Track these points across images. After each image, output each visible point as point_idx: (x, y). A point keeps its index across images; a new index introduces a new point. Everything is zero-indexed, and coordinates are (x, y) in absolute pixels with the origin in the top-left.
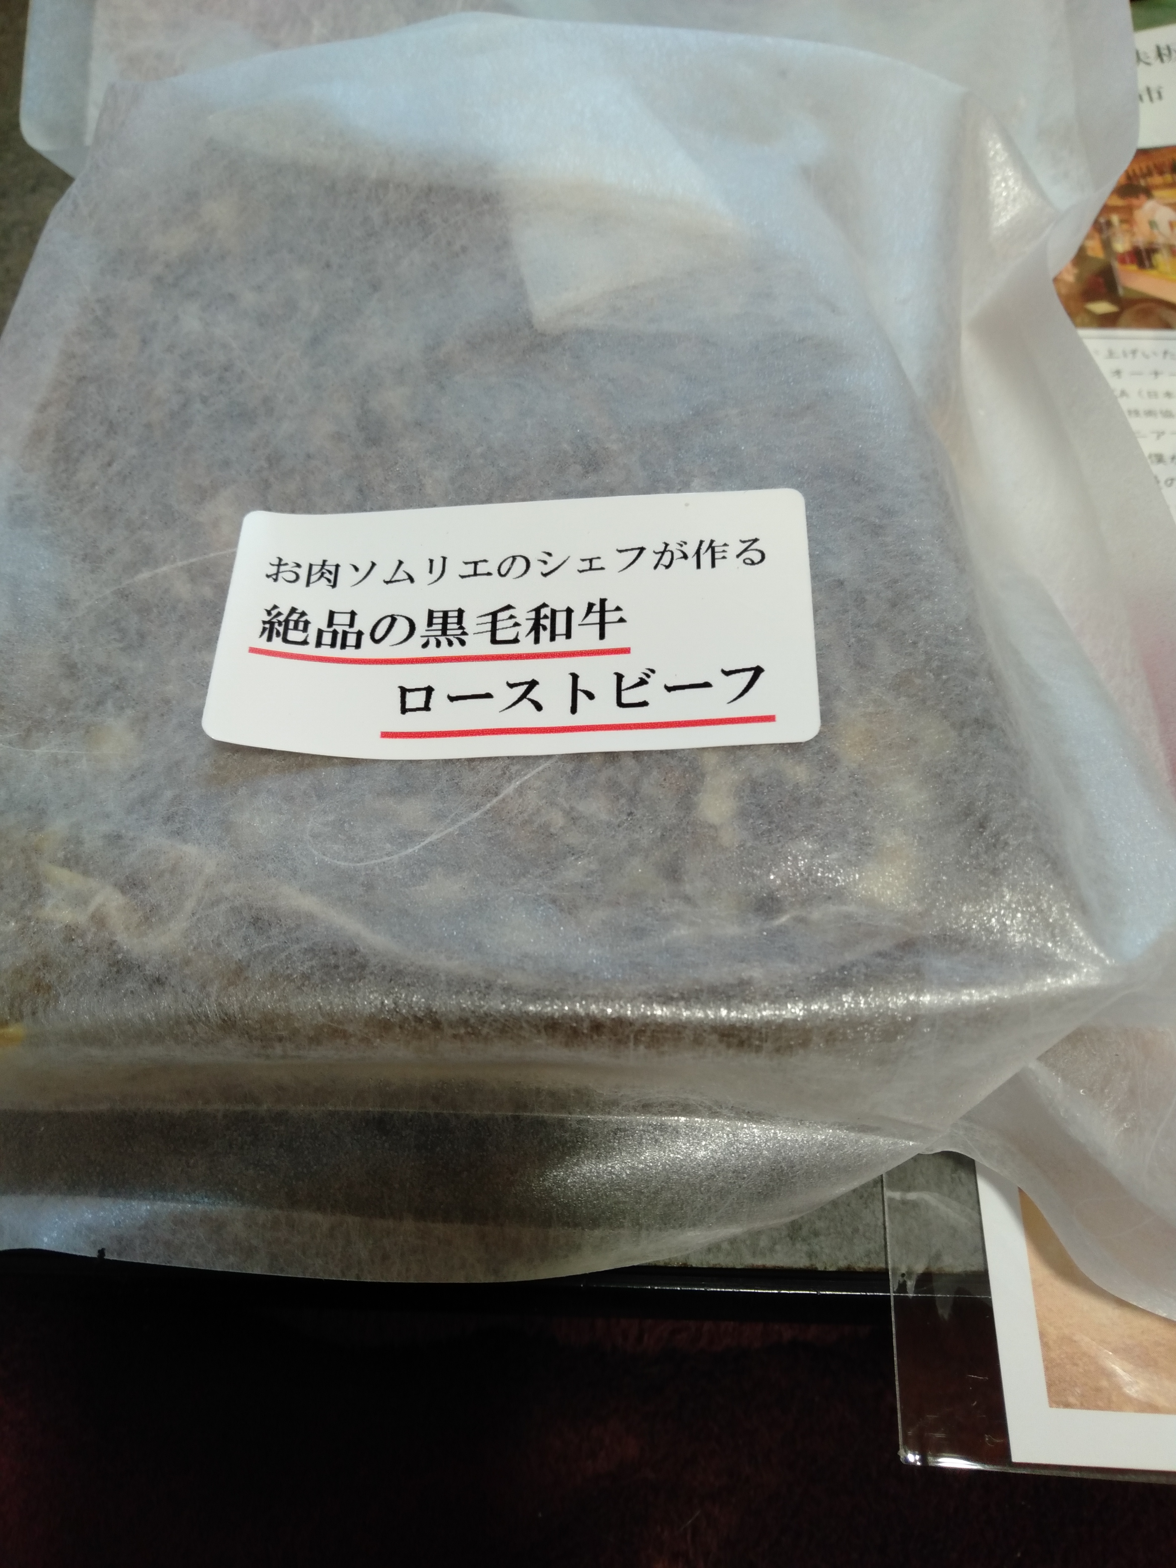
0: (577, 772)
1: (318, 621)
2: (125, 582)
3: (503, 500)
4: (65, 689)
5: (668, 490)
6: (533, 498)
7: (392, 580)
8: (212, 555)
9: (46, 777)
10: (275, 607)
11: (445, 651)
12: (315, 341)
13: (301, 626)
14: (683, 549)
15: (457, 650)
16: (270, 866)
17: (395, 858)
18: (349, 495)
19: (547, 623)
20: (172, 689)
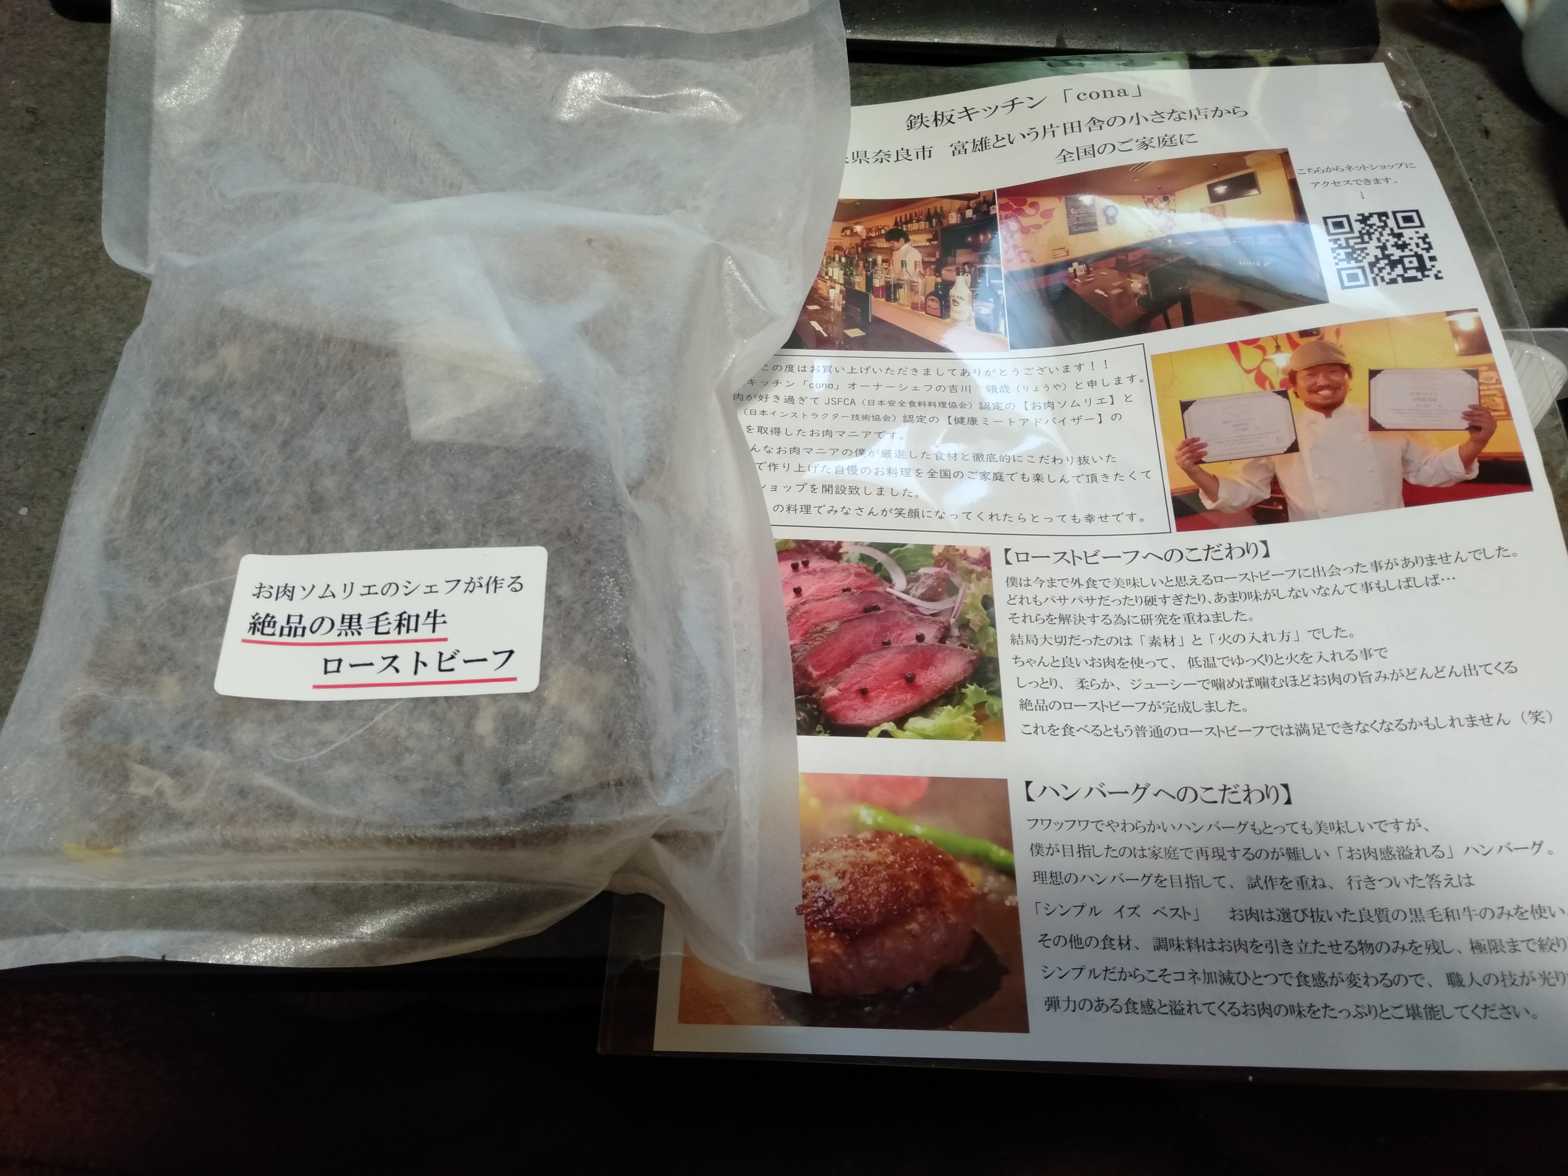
0: (415, 708)
1: (281, 621)
2: (174, 595)
3: (387, 549)
4: (140, 660)
5: (477, 546)
6: (403, 548)
7: (325, 595)
8: (224, 579)
9: (131, 714)
10: (257, 614)
11: (350, 638)
12: (285, 444)
13: (272, 624)
14: (480, 581)
15: (356, 638)
16: (249, 763)
17: (316, 756)
18: (302, 543)
19: (405, 622)
20: (200, 660)
